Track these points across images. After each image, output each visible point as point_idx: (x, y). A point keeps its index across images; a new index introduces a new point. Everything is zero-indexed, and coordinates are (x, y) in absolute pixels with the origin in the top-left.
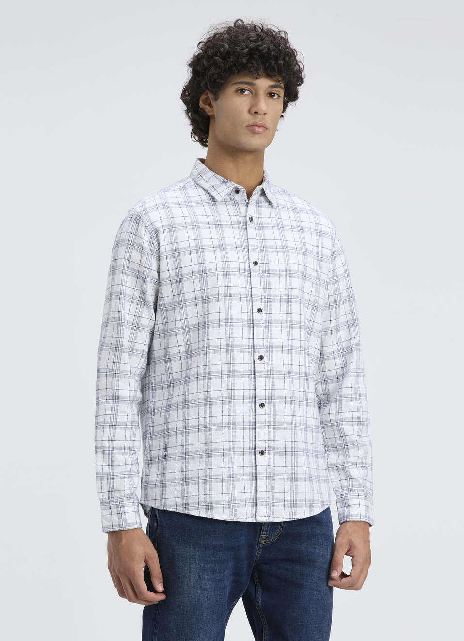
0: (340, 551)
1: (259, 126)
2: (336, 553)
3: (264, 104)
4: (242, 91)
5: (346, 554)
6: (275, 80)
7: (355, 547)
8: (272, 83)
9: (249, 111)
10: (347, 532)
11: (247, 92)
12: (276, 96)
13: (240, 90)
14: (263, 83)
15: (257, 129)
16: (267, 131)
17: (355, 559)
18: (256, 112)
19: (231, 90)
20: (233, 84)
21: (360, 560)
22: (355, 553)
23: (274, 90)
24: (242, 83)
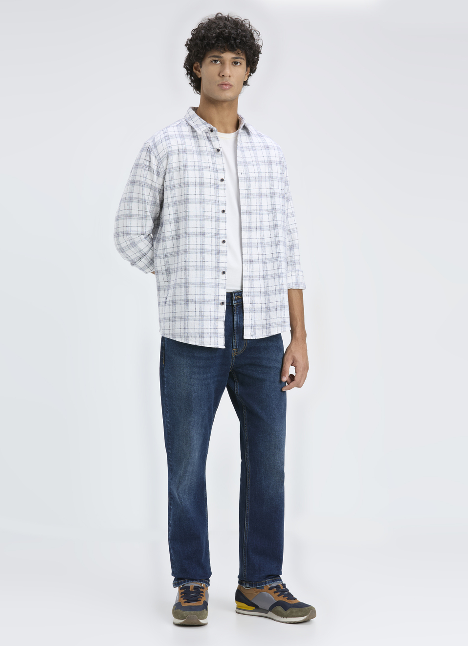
0: (287, 363)
1: (226, 85)
2: (284, 365)
3: (229, 70)
4: (216, 61)
5: (291, 365)
6: (235, 53)
7: (296, 361)
8: (234, 56)
9: (219, 75)
10: (292, 351)
11: (218, 62)
12: (239, 64)
13: (214, 61)
14: (228, 56)
15: (225, 87)
16: (233, 88)
17: (297, 368)
18: (223, 76)
19: (208, 60)
20: (210, 57)
21: (300, 369)
22: (297, 365)
23: (237, 60)
24: (214, 56)
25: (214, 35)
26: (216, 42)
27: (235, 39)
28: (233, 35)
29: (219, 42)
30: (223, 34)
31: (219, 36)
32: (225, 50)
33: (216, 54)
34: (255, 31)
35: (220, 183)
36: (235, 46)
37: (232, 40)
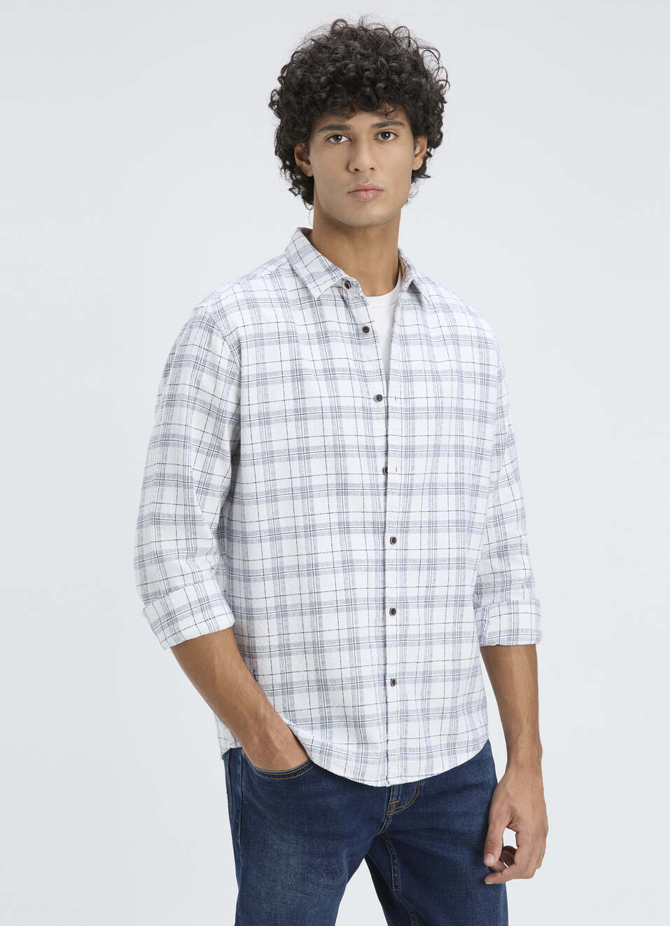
0: (498, 823)
1: (366, 190)
2: (491, 827)
4: (337, 137)
5: (508, 827)
6: (380, 114)
7: (519, 819)
8: (376, 120)
9: (347, 168)
10: (508, 794)
11: (344, 139)
12: (392, 136)
13: (333, 136)
14: (363, 123)
15: (363, 194)
16: (384, 194)
17: (520, 835)
18: (356, 170)
19: (319, 137)
20: (322, 130)
21: (527, 838)
22: (520, 828)
23: (384, 129)
24: (330, 128)
25: (323, 79)
26: (328, 96)
27: (373, 83)
28: (368, 73)
29: (336, 95)
30: (343, 74)
31: (334, 80)
32: (353, 110)
33: (334, 121)
34: (428, 49)
35: (374, 404)
36: (374, 99)
37: (366, 86)
